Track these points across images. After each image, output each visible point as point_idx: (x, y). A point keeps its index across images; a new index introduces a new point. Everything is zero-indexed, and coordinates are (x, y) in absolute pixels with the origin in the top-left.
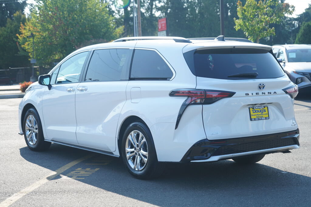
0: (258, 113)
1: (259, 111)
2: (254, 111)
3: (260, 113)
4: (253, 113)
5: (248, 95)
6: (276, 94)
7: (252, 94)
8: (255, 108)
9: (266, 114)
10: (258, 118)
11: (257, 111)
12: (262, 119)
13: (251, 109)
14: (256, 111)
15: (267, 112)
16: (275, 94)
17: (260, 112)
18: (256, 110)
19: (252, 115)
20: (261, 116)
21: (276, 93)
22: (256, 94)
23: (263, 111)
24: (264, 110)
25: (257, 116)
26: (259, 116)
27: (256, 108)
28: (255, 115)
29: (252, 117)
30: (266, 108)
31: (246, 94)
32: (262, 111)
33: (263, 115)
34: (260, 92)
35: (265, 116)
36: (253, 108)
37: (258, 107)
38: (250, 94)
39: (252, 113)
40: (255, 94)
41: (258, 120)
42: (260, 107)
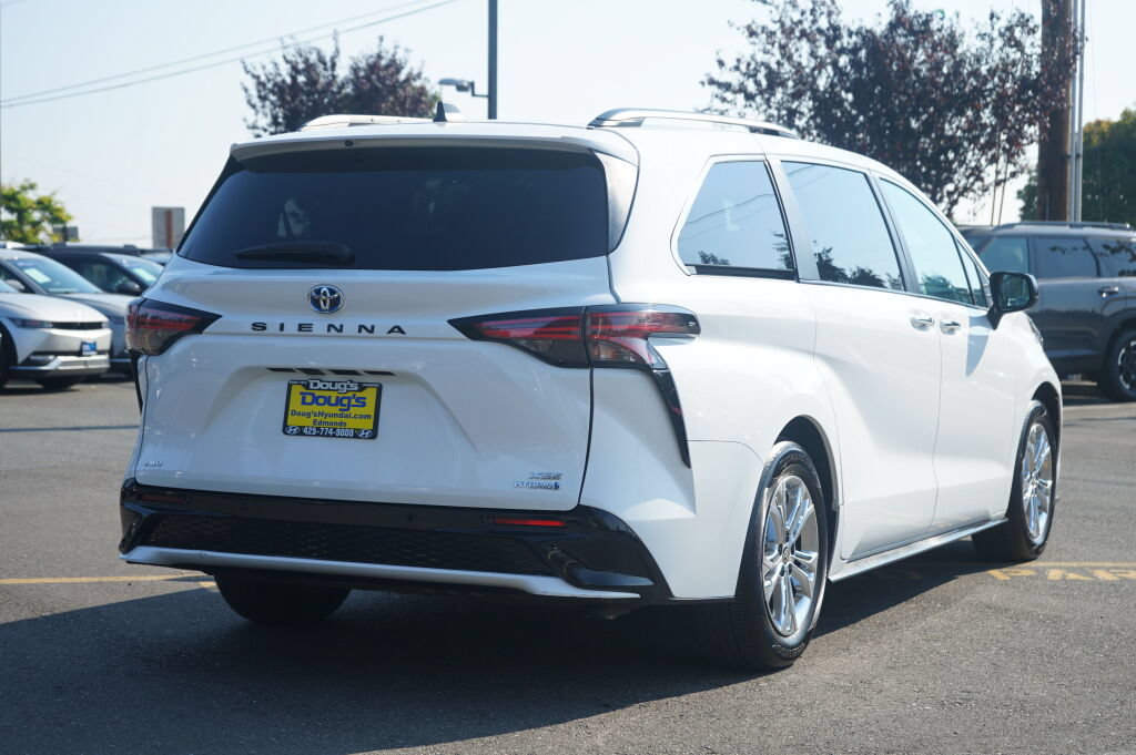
0: (327, 409)
1: (333, 401)
2: (309, 399)
3: (335, 410)
4: (304, 403)
5: (264, 328)
6: (399, 334)
7: (282, 327)
8: (315, 384)
9: (362, 417)
10: (318, 429)
11: (321, 401)
12: (334, 436)
13: (297, 390)
14: (315, 400)
15: (370, 409)
16: (392, 335)
17: (336, 405)
18: (318, 393)
19: (295, 413)
20: (338, 420)
21: (403, 332)
22: (301, 327)
23: (353, 402)
24: (357, 400)
25: (319, 419)
26: (329, 420)
27: (320, 385)
28: (308, 415)
29: (292, 421)
30: (370, 395)
31: (254, 325)
32: (345, 402)
33: (344, 420)
34: (320, 323)
35: (352, 423)
36: (307, 386)
37: (329, 386)
38: (273, 327)
39: (296, 404)
40: (291, 328)
41: (317, 435)
42: (338, 386)
